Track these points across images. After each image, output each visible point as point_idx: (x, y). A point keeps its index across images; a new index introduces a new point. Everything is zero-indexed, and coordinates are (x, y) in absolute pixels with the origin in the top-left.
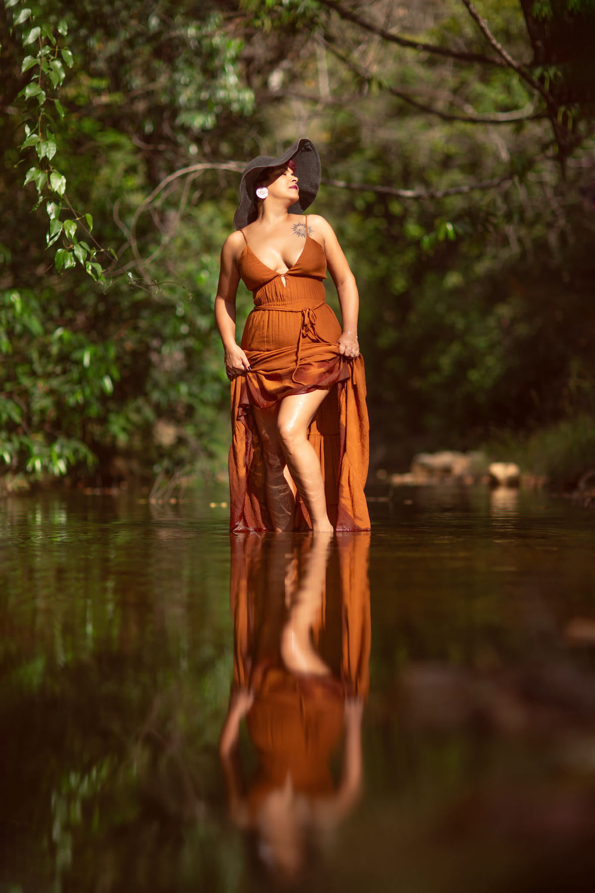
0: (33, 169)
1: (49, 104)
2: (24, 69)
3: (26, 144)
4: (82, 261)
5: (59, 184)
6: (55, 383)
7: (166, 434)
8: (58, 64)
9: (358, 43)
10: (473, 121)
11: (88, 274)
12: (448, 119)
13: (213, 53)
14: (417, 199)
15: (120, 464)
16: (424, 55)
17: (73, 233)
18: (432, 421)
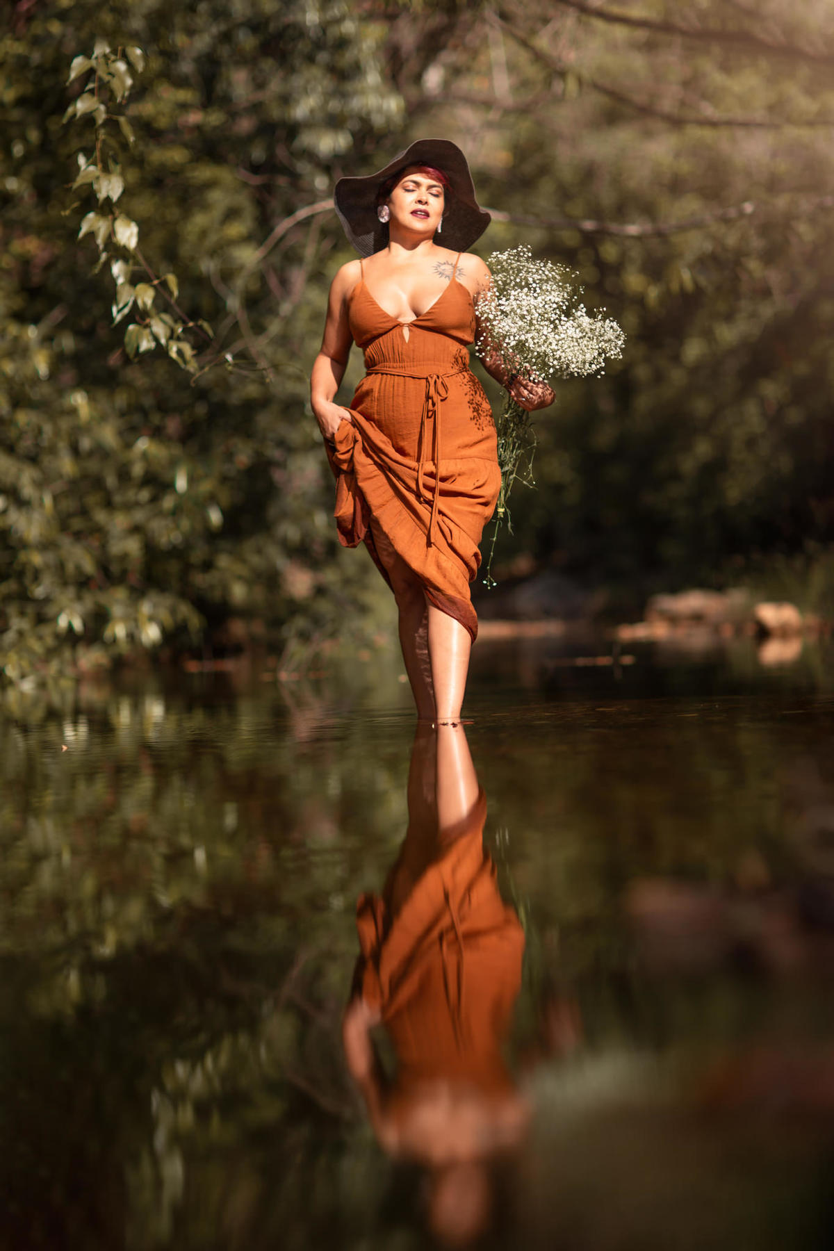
0: (91, 215)
1: (112, 124)
2: (73, 75)
3: (80, 181)
4: (163, 341)
5: (128, 235)
6: (139, 516)
7: (299, 582)
8: (121, 66)
9: (546, 21)
10: (713, 124)
11: (171, 358)
12: (676, 123)
13: (343, 43)
14: (639, 238)
15: (238, 629)
16: (641, 34)
17: (149, 302)
18: (672, 550)
